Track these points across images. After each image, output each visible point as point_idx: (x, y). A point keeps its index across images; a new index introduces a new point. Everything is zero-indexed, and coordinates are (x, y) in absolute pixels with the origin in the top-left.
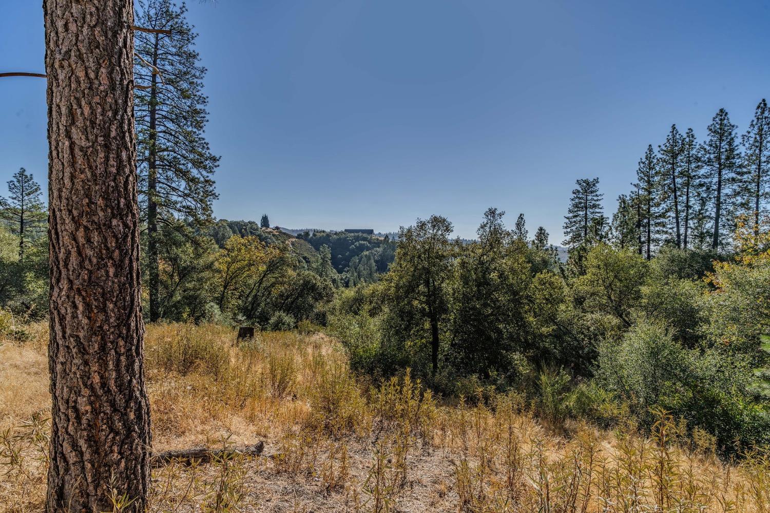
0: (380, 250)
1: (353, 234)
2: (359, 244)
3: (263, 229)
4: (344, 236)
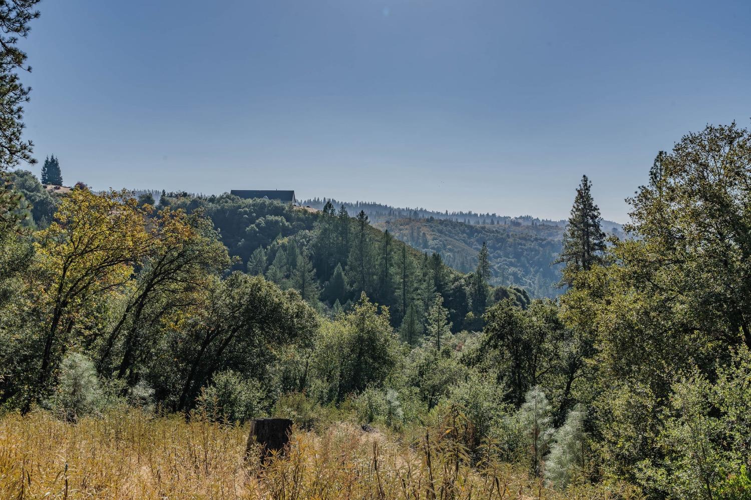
0: (314, 234)
1: (250, 201)
2: (268, 223)
3: (50, 187)
4: (230, 203)
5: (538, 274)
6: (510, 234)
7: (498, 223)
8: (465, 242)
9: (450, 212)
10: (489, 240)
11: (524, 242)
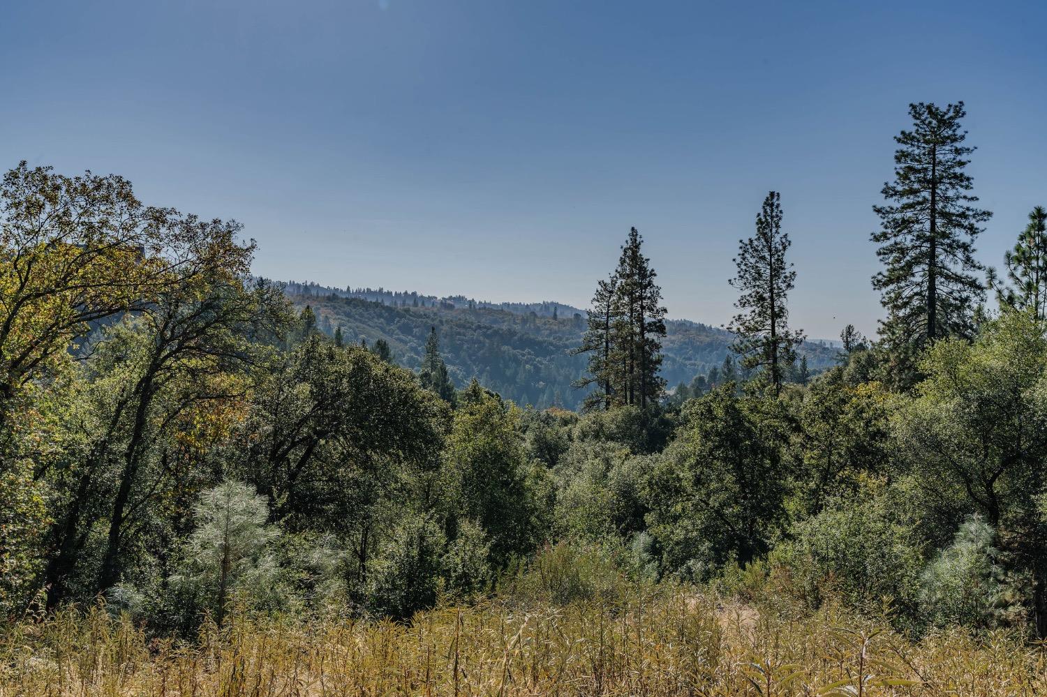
5: (485, 374)
6: (444, 320)
7: (423, 304)
8: (383, 330)
9: (354, 289)
10: (416, 327)
11: (462, 331)
